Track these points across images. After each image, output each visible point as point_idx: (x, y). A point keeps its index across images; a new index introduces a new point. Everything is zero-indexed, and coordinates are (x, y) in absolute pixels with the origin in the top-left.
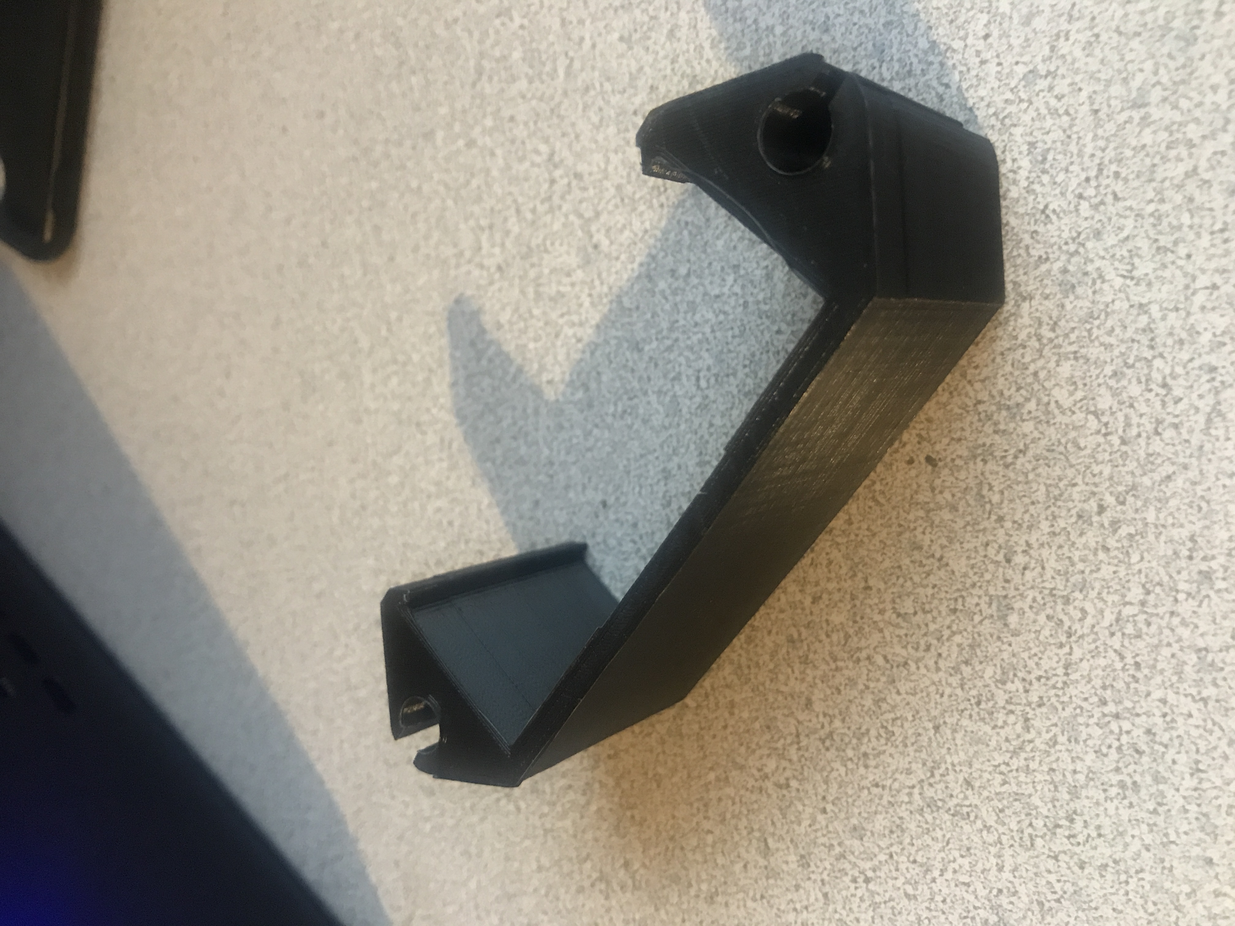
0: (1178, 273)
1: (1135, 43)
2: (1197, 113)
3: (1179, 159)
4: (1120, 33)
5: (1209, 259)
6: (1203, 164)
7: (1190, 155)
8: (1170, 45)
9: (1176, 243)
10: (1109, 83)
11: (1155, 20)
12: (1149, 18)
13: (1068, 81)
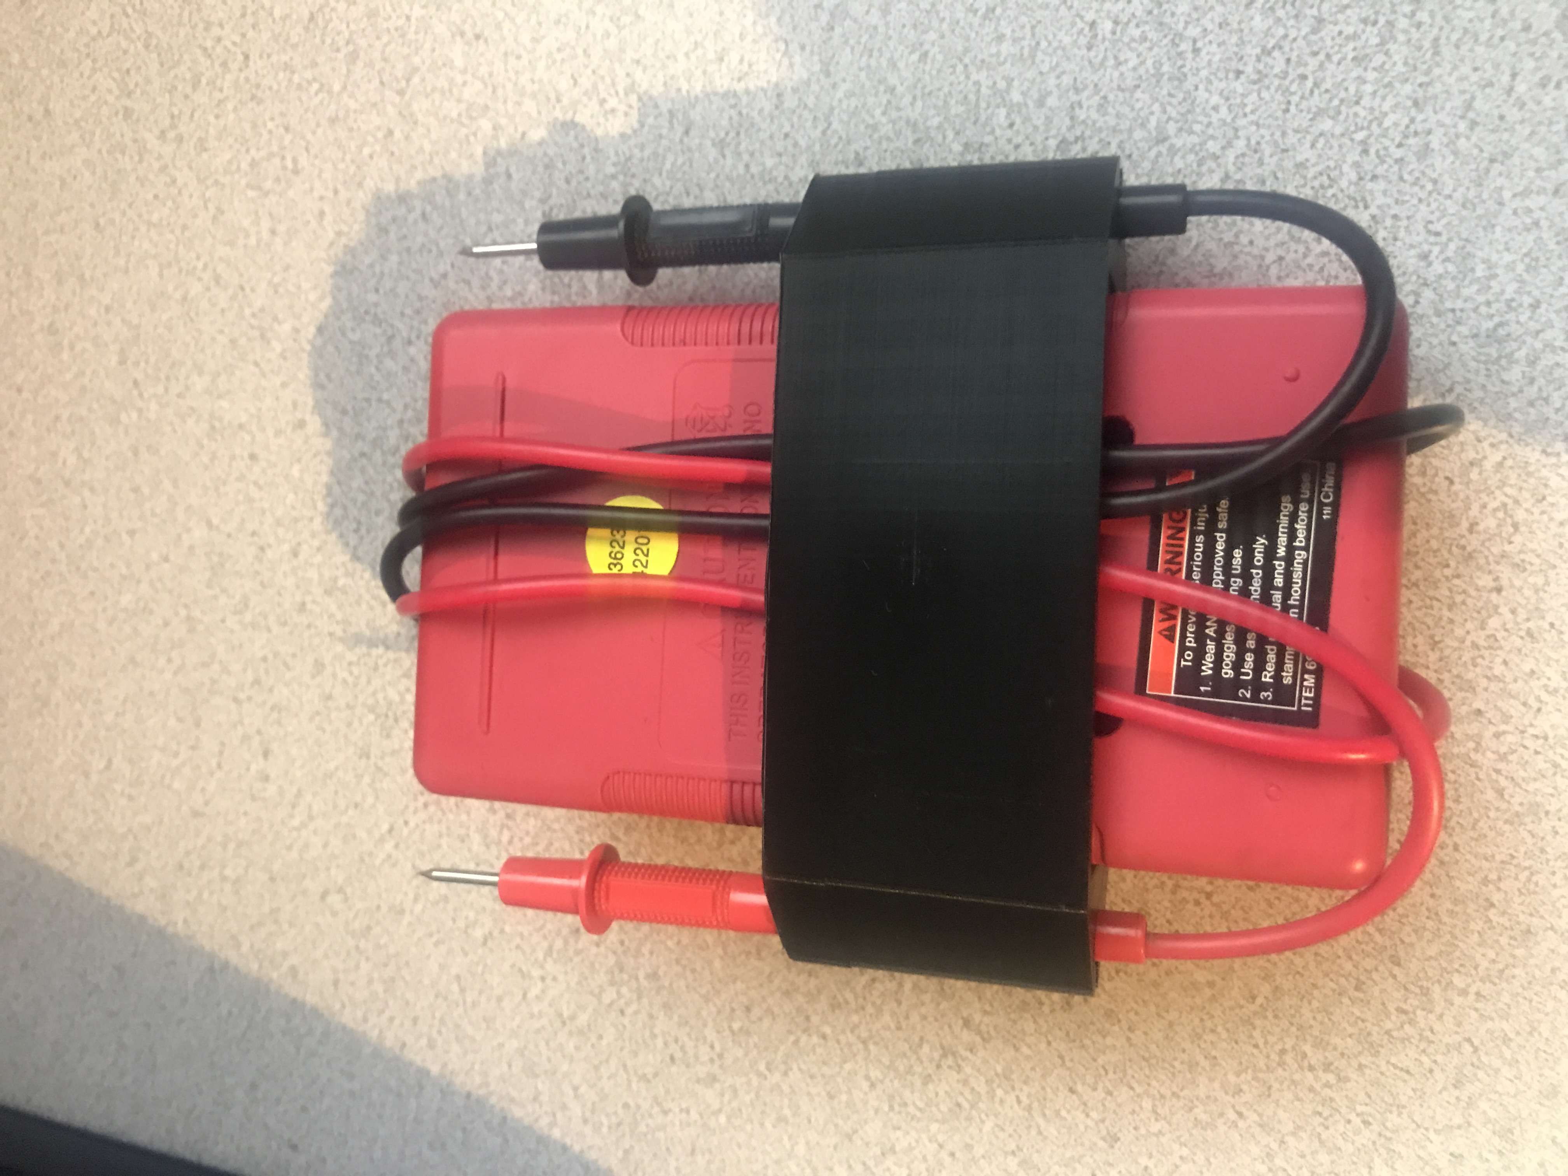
0: (1249, 258)
1: (1138, 94)
2: (1211, 131)
3: (1211, 171)
4: (1123, 90)
5: (1267, 238)
6: (1231, 168)
7: (1219, 166)
8: (1167, 87)
9: (1237, 236)
10: (1130, 131)
11: (1147, 71)
12: (1142, 71)
13: (1096, 139)
